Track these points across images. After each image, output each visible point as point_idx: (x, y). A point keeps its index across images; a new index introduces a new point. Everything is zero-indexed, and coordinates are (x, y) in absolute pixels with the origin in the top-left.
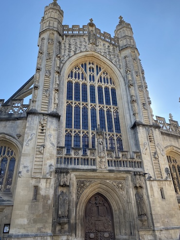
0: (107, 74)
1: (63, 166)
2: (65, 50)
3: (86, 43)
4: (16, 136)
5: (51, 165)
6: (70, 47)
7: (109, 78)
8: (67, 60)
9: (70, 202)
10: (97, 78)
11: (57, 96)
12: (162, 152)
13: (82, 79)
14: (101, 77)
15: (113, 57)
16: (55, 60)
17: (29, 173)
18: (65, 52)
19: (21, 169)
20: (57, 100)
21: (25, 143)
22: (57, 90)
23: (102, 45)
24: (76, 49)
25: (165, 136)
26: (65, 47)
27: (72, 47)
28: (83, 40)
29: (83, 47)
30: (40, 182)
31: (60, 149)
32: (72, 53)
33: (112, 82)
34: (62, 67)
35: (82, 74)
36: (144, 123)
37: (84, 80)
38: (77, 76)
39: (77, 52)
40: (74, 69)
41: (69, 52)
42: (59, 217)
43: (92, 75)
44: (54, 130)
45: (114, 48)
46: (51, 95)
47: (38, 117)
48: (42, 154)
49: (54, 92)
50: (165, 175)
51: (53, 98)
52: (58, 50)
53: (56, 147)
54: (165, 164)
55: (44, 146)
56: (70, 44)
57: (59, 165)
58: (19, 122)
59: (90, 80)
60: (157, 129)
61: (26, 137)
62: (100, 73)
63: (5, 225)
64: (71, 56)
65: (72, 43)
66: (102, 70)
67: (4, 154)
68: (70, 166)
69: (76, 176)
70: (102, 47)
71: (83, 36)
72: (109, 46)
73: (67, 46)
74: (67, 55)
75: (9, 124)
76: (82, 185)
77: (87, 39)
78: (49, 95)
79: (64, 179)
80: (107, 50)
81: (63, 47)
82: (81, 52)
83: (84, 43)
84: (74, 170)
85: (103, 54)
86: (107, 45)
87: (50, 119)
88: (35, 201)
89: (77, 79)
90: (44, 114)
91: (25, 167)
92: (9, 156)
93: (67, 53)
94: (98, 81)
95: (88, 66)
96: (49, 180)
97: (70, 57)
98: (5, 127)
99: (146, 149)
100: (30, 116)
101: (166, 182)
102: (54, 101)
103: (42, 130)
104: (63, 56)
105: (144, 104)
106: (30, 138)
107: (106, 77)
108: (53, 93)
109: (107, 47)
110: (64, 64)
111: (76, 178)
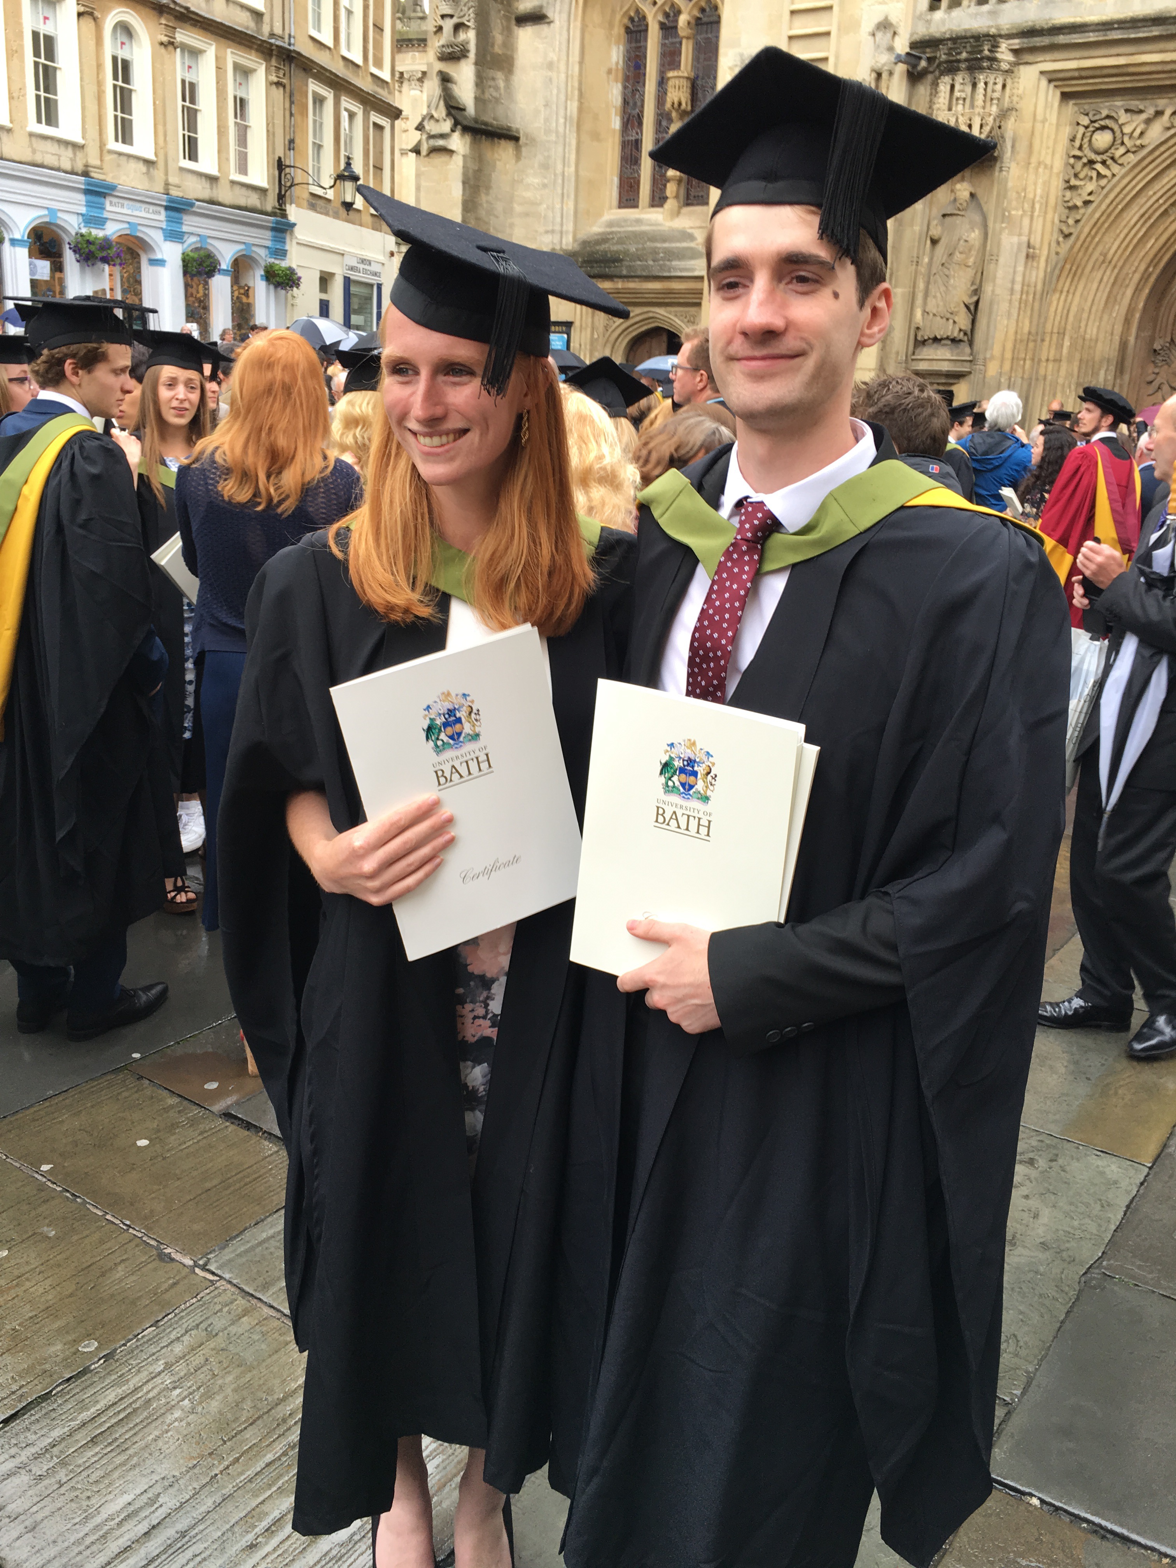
1: (964, 18)
5: (885, 25)
57: (940, 14)
68: (1012, 14)
69: (1053, 78)
76: (1102, 139)
111: (1066, 96)
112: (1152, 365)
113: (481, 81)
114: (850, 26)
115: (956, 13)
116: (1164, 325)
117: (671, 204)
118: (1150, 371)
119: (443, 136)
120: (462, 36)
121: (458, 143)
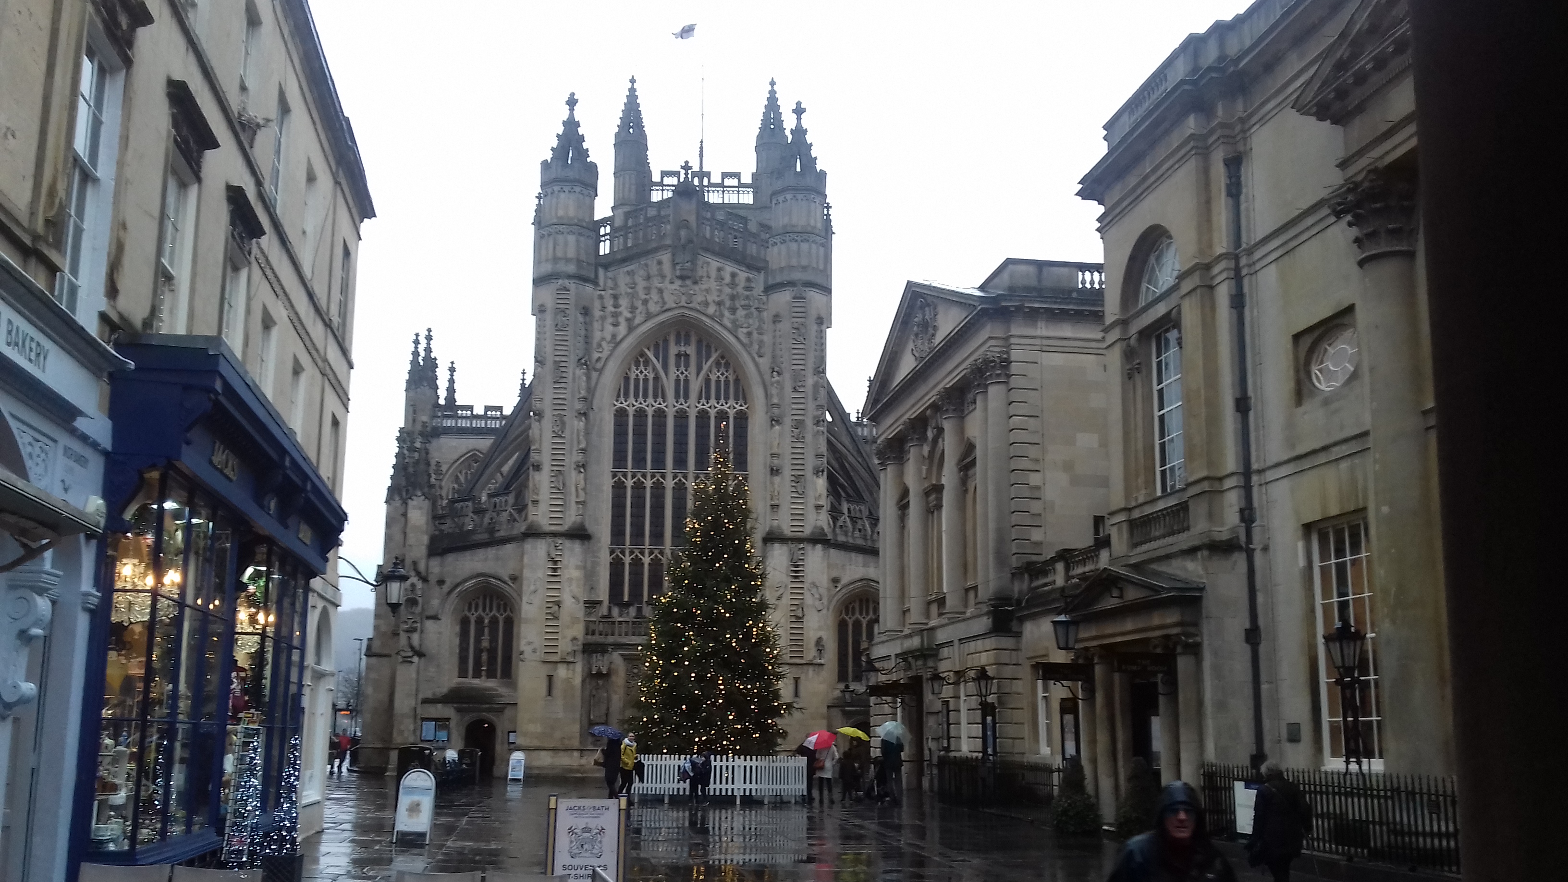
0: (727, 365)
1: (597, 638)
2: (603, 318)
3: (663, 277)
4: (507, 579)
5: (575, 639)
6: (616, 306)
7: (731, 378)
8: (610, 355)
9: (609, 700)
10: (695, 385)
11: (582, 482)
12: (817, 603)
13: (655, 397)
14: (708, 381)
15: (745, 312)
16: (574, 379)
17: (538, 653)
18: (602, 330)
19: (523, 647)
20: (581, 493)
21: (525, 599)
22: (583, 466)
23: (713, 274)
24: (633, 309)
25: (853, 555)
26: (603, 308)
27: (624, 302)
28: (654, 269)
29: (655, 296)
30: (556, 669)
31: (591, 605)
32: (622, 329)
33: (741, 393)
34: (597, 384)
35: (657, 378)
36: (787, 531)
37: (660, 400)
38: (641, 390)
39: (637, 321)
40: (634, 368)
41: (616, 325)
42: (592, 724)
43: (682, 377)
44: (577, 568)
45: (748, 280)
46: (568, 483)
47: (544, 541)
48: (556, 618)
49: (574, 474)
50: (810, 654)
51: (573, 489)
52: (581, 339)
53: (582, 603)
54: (820, 628)
55: (558, 604)
56: (615, 297)
57: (589, 637)
58: (509, 547)
59: (677, 396)
60: (819, 546)
61: (528, 587)
62: (706, 367)
63: (509, 732)
64: (619, 338)
65: (623, 288)
66: (714, 356)
67: (491, 610)
68: (611, 639)
69: (621, 655)
70: (713, 284)
71: (656, 250)
72: (733, 275)
73: (609, 303)
74: (609, 338)
75: (491, 552)
76: (636, 671)
77: (666, 257)
78: (564, 484)
79: (600, 663)
80: (728, 290)
81: (597, 313)
82: (649, 316)
83: (656, 283)
84: (618, 646)
85: (711, 310)
86: (729, 268)
87: (568, 543)
88: (549, 698)
89: (641, 399)
90: (555, 535)
91: (529, 643)
92: (502, 615)
93: (609, 329)
94: (700, 398)
95: (673, 350)
96: (571, 666)
97: (618, 344)
98: (486, 560)
99: (779, 598)
100: (530, 540)
101: (811, 668)
102: (577, 497)
103: (555, 570)
104: (600, 345)
105: (798, 479)
106: (532, 588)
107: (722, 379)
108: (574, 478)
109: (728, 279)
110: (601, 371)
111: (625, 659)
113: (421, 639)
114: (564, 637)
115: (594, 637)
117: (483, 678)
119: (410, 657)
120: (415, 625)
121: (416, 659)
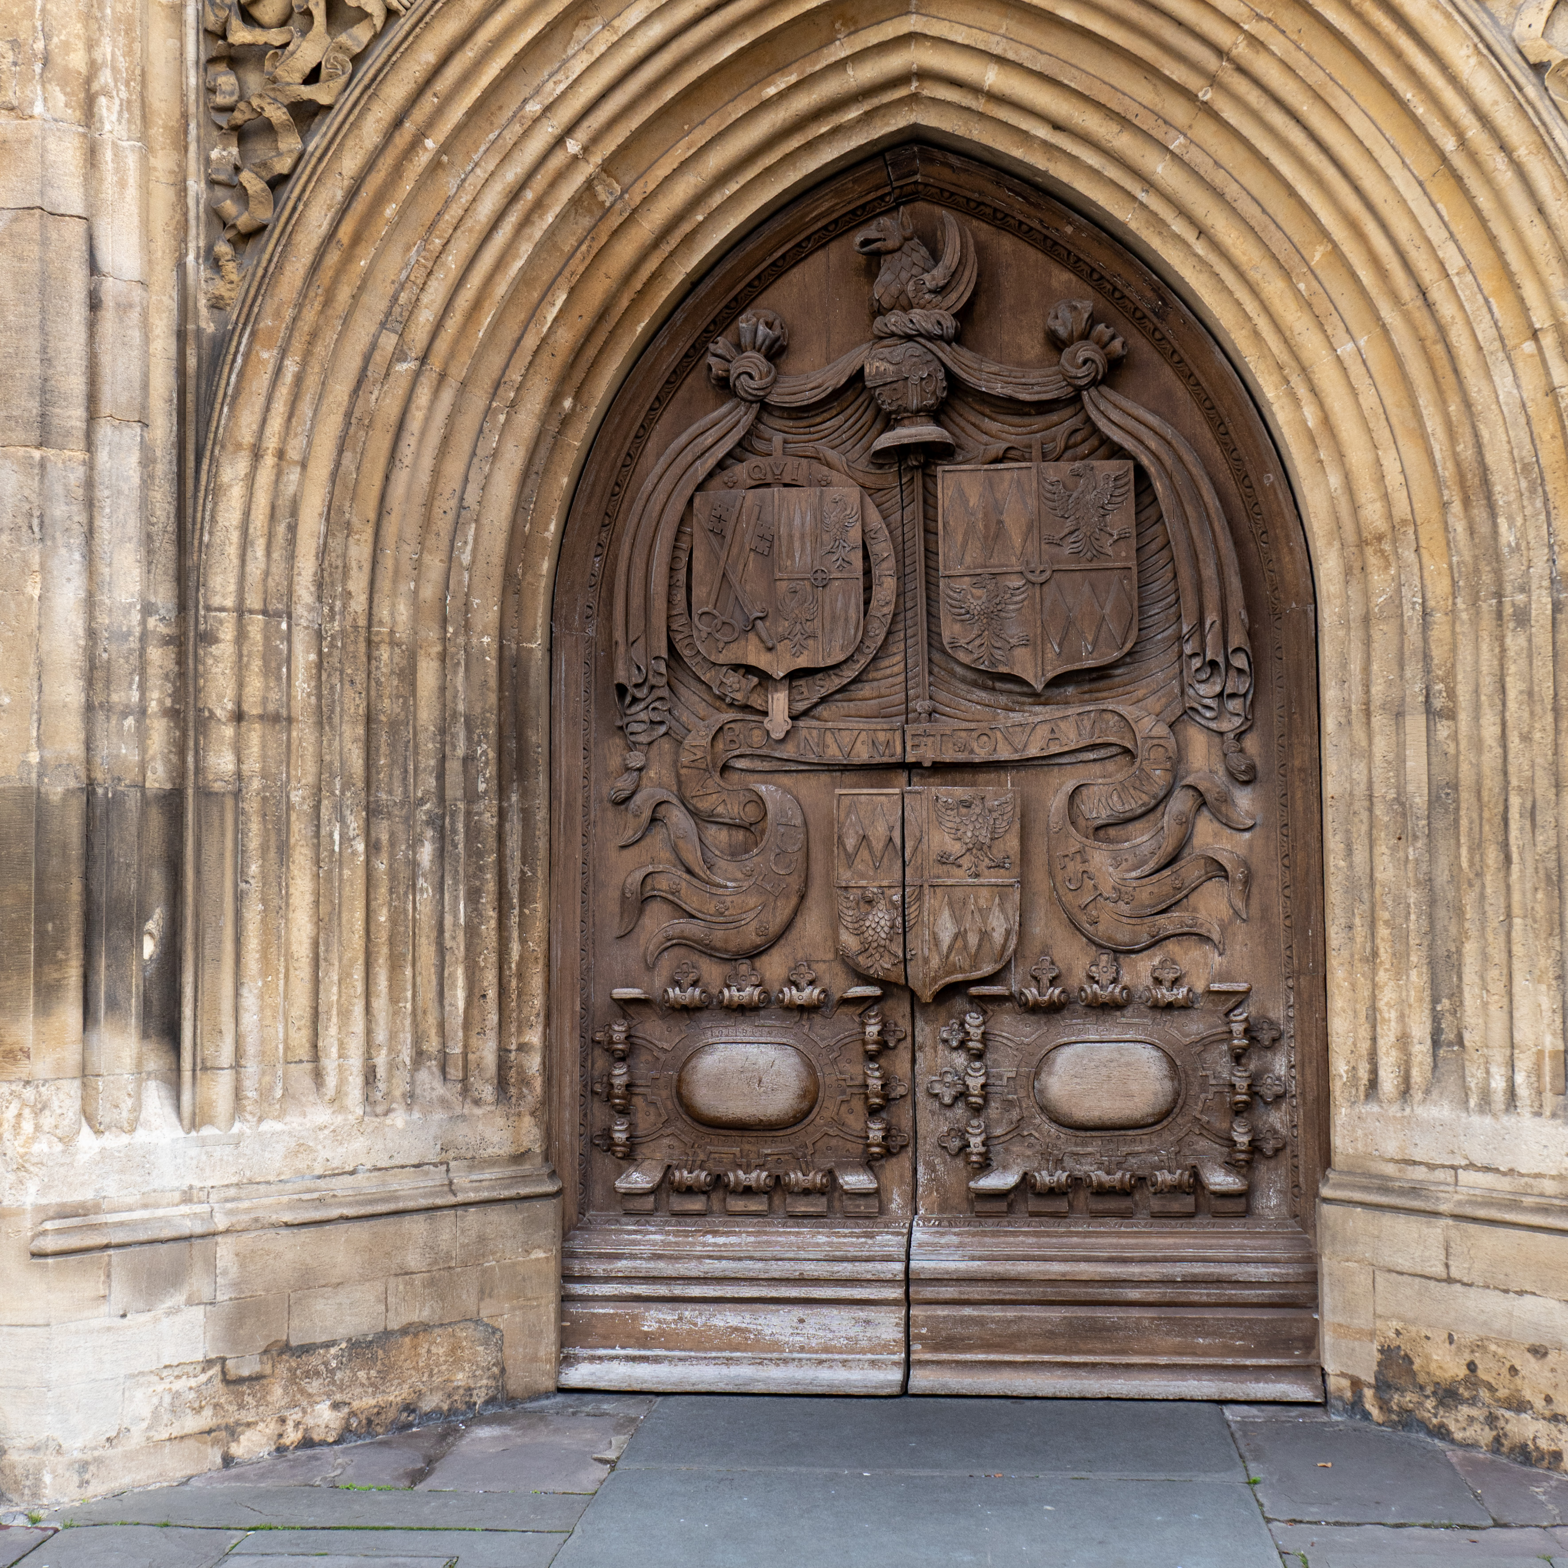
112: (618, 741)
116: (637, 601)
118: (615, 762)
